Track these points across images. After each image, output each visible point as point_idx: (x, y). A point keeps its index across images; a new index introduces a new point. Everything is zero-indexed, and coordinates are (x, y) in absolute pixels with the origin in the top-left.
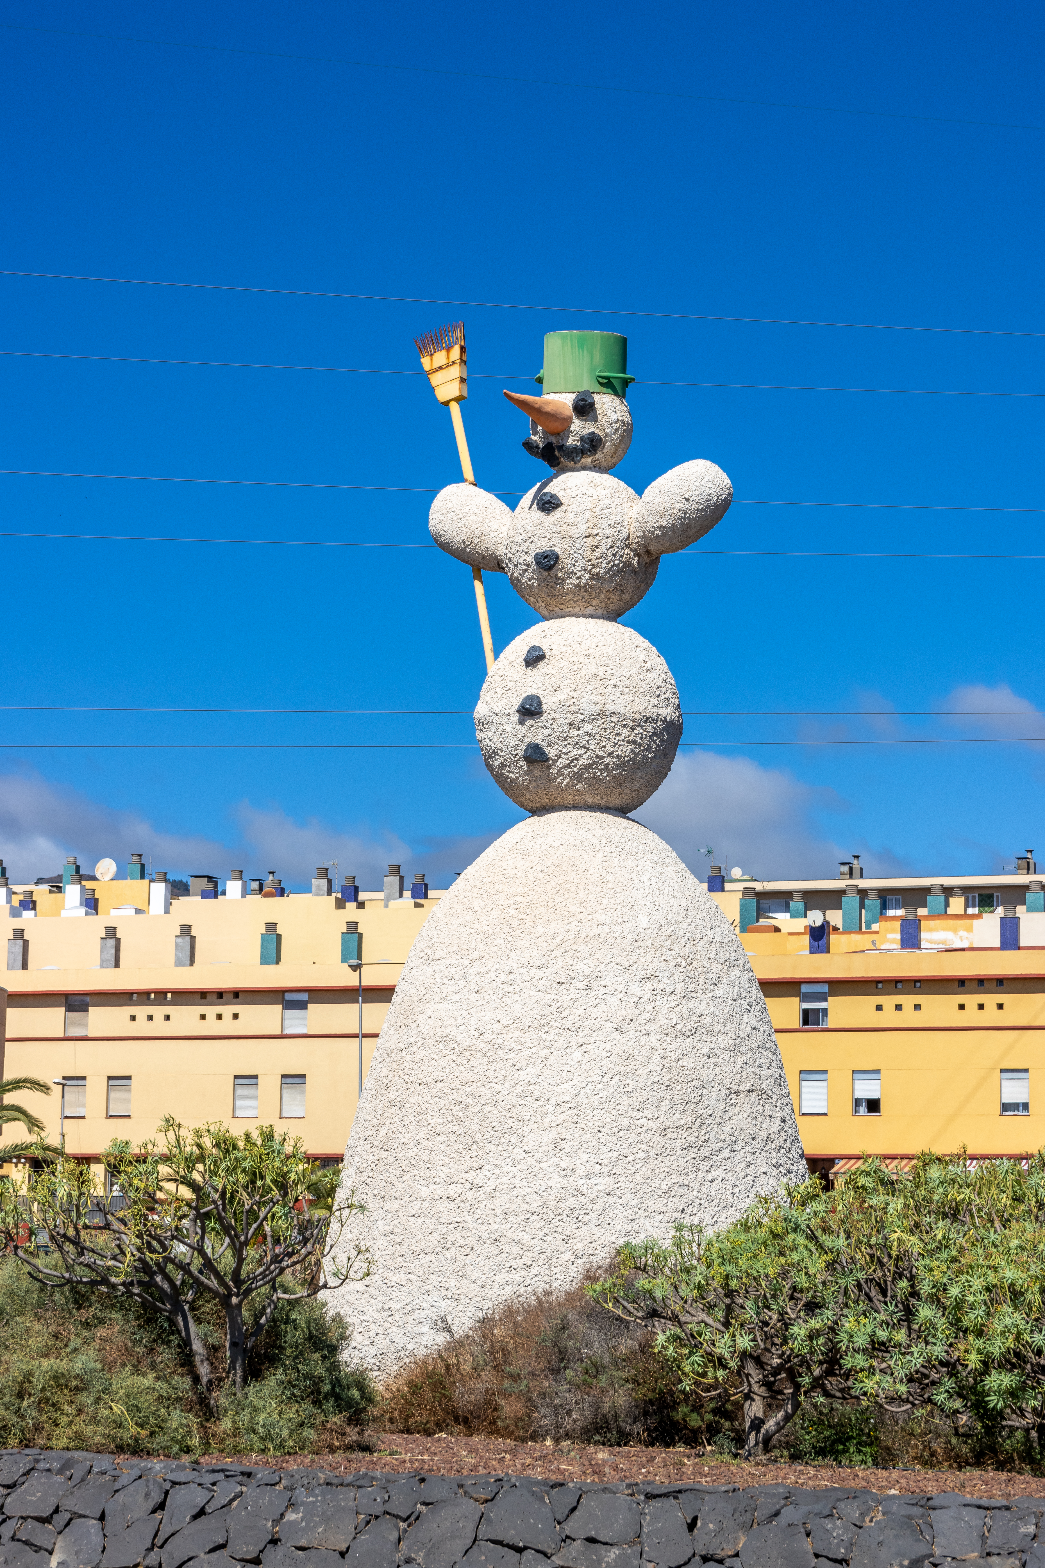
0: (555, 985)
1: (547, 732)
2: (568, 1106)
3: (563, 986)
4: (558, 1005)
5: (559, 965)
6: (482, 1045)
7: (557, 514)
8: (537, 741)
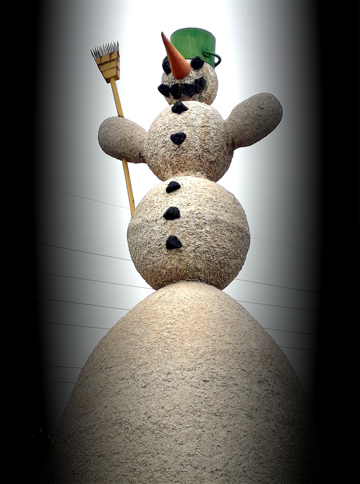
0: (202, 383)
1: (182, 229)
2: (220, 473)
3: (208, 383)
4: (206, 396)
5: (204, 368)
6: (150, 426)
7: (185, 114)
8: (175, 235)
